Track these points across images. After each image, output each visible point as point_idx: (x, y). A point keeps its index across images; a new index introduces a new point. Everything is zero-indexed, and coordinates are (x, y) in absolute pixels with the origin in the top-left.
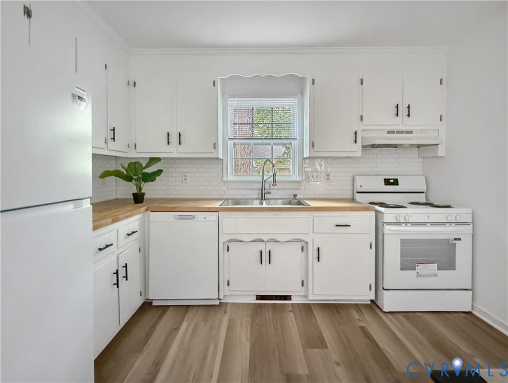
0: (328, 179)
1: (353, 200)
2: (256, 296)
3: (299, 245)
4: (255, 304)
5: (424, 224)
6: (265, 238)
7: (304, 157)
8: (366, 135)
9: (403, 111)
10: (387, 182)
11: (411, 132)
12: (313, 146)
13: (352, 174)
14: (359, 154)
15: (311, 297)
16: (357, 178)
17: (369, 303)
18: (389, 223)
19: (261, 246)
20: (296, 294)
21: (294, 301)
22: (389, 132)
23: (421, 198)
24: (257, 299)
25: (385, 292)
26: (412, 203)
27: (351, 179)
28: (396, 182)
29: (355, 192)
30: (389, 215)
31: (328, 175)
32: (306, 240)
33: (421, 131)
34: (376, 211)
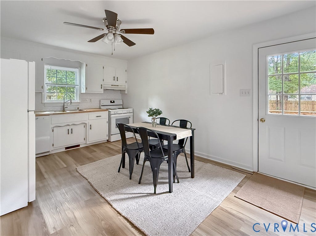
0: (91, 101)
1: (100, 108)
2: (65, 148)
3: (83, 125)
4: (65, 151)
5: (122, 114)
6: (70, 124)
7: (82, 93)
8: (105, 86)
9: (116, 79)
10: (111, 102)
11: (118, 86)
12: (87, 89)
13: (99, 99)
14: (103, 92)
15: (88, 143)
16: (101, 101)
17: (107, 141)
18: (112, 114)
19: (68, 127)
20: (82, 143)
21: (81, 146)
22: (112, 85)
23: (121, 107)
24: (66, 149)
25: (112, 136)
26: (119, 108)
27: (99, 101)
28: (114, 102)
29: (101, 106)
30: (112, 112)
31: (90, 100)
32: (86, 123)
33: (121, 86)
34: (109, 111)
